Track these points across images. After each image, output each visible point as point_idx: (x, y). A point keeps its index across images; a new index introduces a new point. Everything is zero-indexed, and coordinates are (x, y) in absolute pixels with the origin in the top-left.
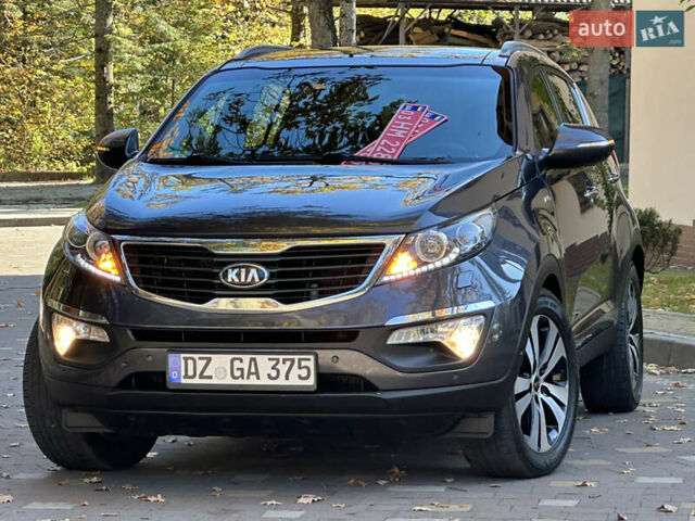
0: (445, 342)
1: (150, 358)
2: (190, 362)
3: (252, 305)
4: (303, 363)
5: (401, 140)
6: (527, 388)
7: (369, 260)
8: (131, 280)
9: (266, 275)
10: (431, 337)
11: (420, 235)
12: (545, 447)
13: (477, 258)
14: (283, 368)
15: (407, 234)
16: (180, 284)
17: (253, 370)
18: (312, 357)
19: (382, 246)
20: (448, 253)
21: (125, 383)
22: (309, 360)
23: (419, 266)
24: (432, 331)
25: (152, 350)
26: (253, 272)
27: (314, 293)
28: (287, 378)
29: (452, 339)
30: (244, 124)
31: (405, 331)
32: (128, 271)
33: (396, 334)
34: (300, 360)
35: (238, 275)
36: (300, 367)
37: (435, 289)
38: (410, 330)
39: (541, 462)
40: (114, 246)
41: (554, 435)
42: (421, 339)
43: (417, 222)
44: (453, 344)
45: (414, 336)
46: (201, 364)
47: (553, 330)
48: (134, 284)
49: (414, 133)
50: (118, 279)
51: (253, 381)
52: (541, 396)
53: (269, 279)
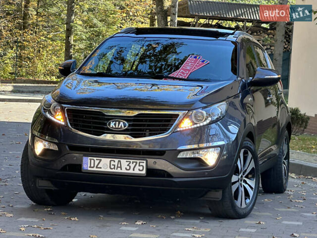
0: (202, 158)
1: (75, 158)
2: (92, 161)
3: (121, 138)
4: (141, 164)
5: (189, 70)
6: (237, 180)
7: (172, 121)
8: (69, 124)
9: (127, 125)
10: (197, 156)
11: (194, 111)
12: (244, 206)
13: (218, 122)
14: (132, 166)
15: (189, 110)
16: (90, 127)
17: (119, 166)
18: (145, 162)
19: (178, 115)
20: (206, 119)
21: (64, 168)
22: (143, 162)
23: (193, 125)
24: (197, 153)
25: (76, 155)
26: (122, 123)
27: (147, 134)
28: (134, 170)
29: (206, 157)
30: (123, 61)
31: (186, 152)
32: (68, 121)
33: (182, 153)
34: (140, 163)
35: (115, 124)
36: (139, 166)
37: (200, 135)
38: (188, 152)
39: (241, 212)
40: (63, 109)
41: (248, 201)
42: (192, 156)
43: (193, 106)
44: (206, 159)
45: (189, 155)
46: (97, 162)
47: (250, 156)
48: (70, 126)
49: (195, 68)
50: (63, 123)
51: (119, 170)
52: (243, 184)
53: (128, 127)
